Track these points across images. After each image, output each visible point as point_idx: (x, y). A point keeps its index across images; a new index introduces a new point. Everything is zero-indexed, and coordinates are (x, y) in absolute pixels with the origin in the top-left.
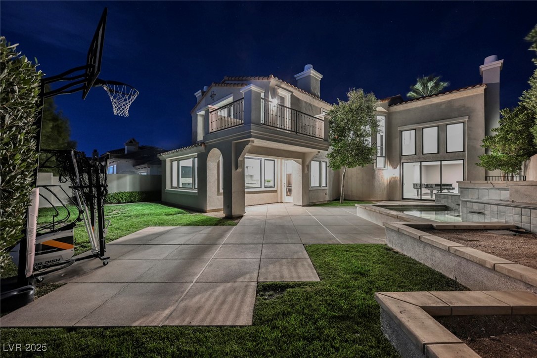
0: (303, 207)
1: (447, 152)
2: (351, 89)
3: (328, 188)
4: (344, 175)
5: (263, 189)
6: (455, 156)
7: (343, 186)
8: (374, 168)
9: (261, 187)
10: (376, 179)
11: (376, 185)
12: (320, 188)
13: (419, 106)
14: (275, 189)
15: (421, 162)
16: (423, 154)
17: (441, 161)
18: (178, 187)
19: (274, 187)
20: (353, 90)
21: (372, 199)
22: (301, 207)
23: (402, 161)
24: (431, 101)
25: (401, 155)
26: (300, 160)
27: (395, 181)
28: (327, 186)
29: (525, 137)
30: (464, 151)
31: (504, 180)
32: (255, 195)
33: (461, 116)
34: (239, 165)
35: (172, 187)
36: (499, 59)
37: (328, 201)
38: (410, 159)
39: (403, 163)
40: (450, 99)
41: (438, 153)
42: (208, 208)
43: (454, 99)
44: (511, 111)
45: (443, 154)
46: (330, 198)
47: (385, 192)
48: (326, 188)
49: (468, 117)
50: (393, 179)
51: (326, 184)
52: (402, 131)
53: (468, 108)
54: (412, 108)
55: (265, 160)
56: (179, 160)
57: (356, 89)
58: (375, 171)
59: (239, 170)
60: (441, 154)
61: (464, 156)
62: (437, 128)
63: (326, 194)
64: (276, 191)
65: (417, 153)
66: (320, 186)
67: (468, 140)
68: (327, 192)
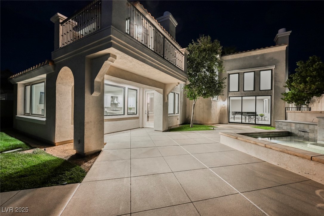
0: (163, 132)
1: (260, 90)
2: (201, 36)
3: (179, 115)
4: (194, 105)
5: (126, 116)
6: (266, 93)
7: (193, 114)
8: (212, 100)
9: (124, 114)
10: (212, 108)
11: (212, 113)
12: (174, 115)
13: (242, 56)
14: (137, 115)
15: (242, 97)
16: (244, 91)
17: (256, 96)
18: (31, 114)
19: (136, 114)
20: (202, 36)
21: (210, 123)
22: (162, 132)
23: (229, 96)
24: (250, 54)
25: (229, 91)
26: (162, 90)
27: (225, 110)
28: (178, 113)
29: (319, 80)
30: (272, 89)
31: (297, 110)
32: (118, 122)
33: (270, 65)
34: (95, 87)
35: (25, 114)
36: (287, 31)
37: (180, 125)
38: (235, 94)
39: (229, 97)
40: (263, 53)
41: (254, 90)
42: (57, 140)
43: (266, 53)
44: (305, 63)
45: (257, 92)
46: (180, 123)
47: (218, 118)
48: (178, 115)
49: (275, 66)
50: (222, 108)
51: (178, 112)
52: (230, 74)
53: (275, 59)
54: (237, 58)
55: (129, 89)
56: (32, 85)
57: (204, 36)
58: (212, 102)
59: (96, 94)
60: (256, 91)
61: (272, 93)
62: (253, 73)
63: (178, 120)
64: (138, 118)
65: (240, 90)
66: (174, 113)
67: (274, 82)
68: (179, 117)
